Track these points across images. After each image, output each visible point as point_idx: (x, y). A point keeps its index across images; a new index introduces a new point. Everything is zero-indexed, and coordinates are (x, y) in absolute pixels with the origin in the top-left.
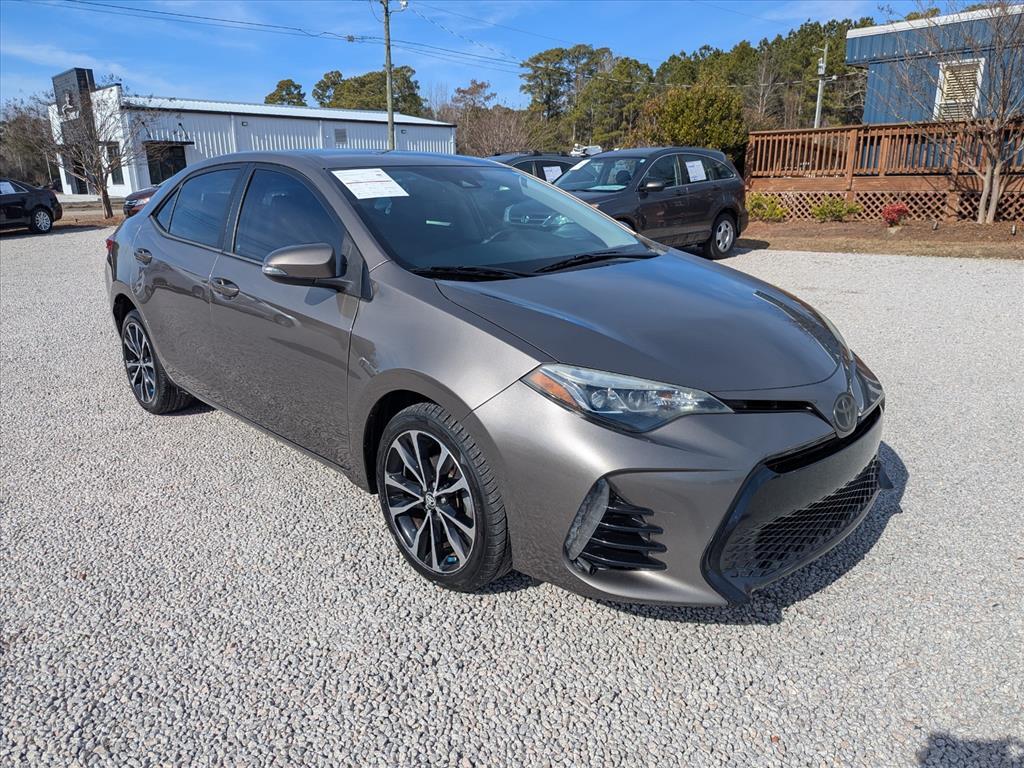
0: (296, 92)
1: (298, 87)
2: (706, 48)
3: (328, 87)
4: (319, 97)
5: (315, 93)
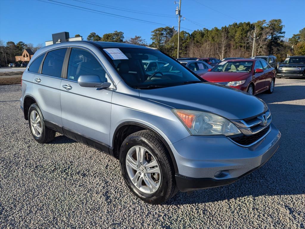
3: (92, 37)
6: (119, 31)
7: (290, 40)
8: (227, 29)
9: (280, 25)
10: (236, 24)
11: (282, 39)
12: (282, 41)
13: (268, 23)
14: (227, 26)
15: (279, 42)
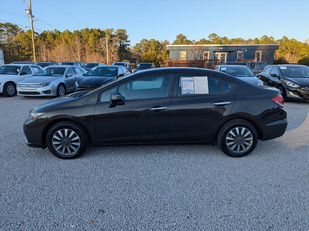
2: (55, 30)
7: (134, 47)
8: (79, 34)
9: (125, 35)
10: (88, 29)
11: (128, 46)
12: (128, 49)
13: (115, 32)
14: (80, 30)
15: (126, 49)
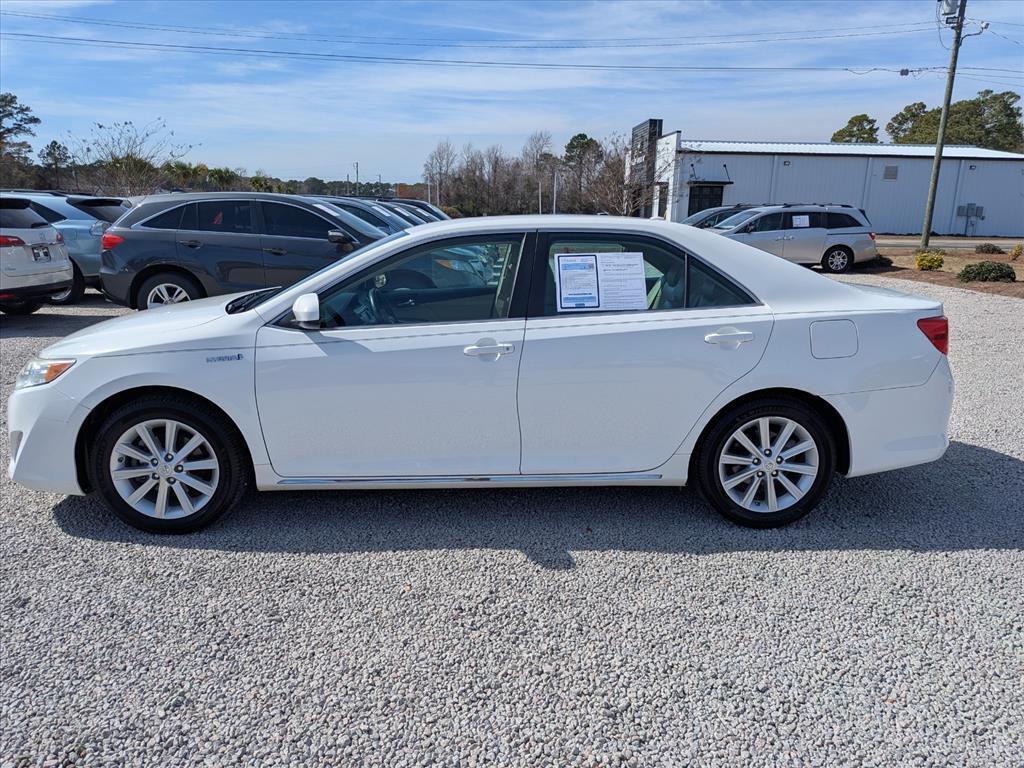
0: (868, 127)
1: (872, 122)
3: (907, 120)
4: (893, 131)
5: (890, 126)
6: (997, 91)
